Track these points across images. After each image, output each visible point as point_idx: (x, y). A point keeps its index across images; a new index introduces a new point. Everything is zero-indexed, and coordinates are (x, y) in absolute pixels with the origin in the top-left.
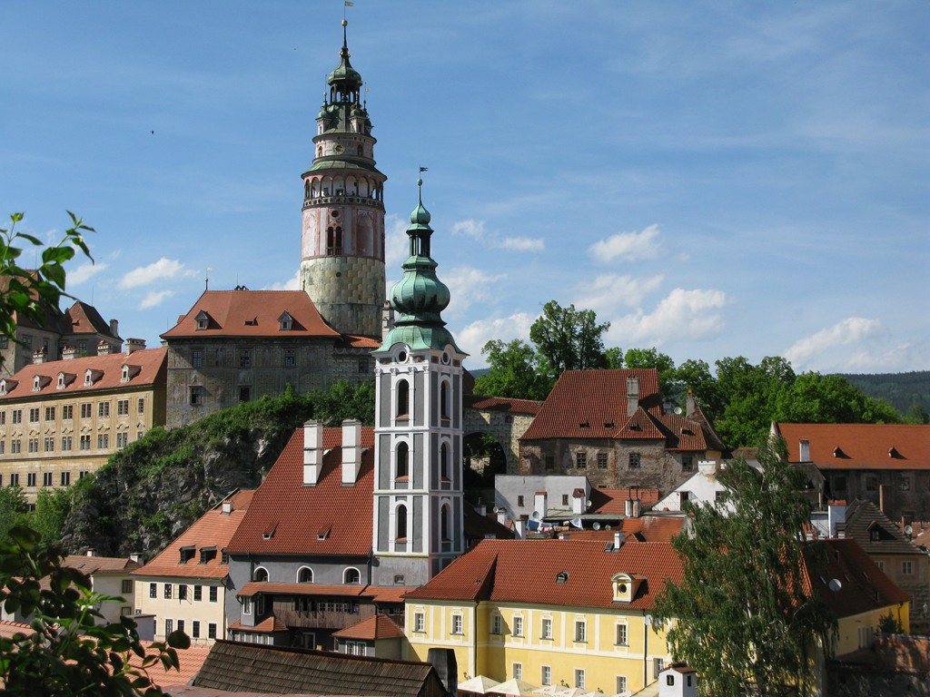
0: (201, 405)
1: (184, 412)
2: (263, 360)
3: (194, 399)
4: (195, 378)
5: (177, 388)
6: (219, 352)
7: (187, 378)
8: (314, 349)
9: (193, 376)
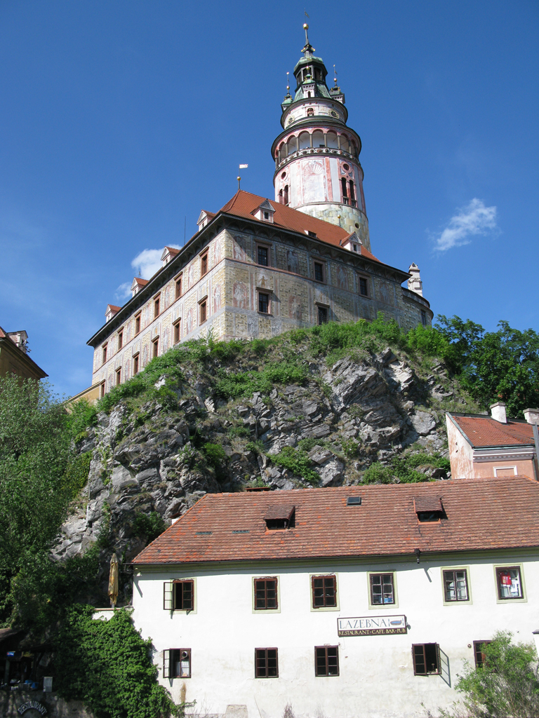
0: (271, 316)
1: (250, 321)
2: (339, 281)
3: (263, 307)
4: (263, 279)
5: (239, 287)
6: (290, 256)
7: (252, 278)
8: (384, 283)
9: (260, 277)
